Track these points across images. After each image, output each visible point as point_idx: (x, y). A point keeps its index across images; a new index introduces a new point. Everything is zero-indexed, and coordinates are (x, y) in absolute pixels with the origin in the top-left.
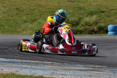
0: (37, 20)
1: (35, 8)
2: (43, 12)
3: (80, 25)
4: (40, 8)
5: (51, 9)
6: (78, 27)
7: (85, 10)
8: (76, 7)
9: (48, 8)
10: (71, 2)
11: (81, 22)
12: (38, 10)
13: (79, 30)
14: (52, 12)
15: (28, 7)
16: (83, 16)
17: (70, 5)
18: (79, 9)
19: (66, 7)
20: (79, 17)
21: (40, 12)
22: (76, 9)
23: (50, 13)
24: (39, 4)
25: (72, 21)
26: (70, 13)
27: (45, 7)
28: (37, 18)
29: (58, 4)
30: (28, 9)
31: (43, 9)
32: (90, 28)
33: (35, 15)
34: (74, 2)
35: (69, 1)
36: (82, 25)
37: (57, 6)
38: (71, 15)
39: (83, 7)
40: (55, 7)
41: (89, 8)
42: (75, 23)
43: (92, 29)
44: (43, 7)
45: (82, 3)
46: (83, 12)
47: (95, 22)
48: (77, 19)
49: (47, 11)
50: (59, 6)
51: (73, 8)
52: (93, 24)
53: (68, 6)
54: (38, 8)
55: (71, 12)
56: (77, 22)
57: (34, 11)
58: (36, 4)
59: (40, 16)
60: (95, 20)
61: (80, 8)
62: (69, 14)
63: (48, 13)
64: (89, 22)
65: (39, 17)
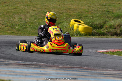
0: (62, 23)
1: (64, 12)
2: (70, 16)
3: (104, 28)
4: (69, 12)
5: (79, 12)
6: (102, 29)
7: (113, 13)
8: (105, 11)
9: (76, 11)
10: (102, 6)
11: (105, 25)
12: (66, 13)
13: (102, 33)
14: (80, 15)
15: (57, 10)
16: (110, 19)
17: (99, 9)
18: (107, 13)
19: (94, 10)
20: (104, 20)
21: (67, 16)
22: (104, 12)
23: (77, 16)
24: (69, 8)
25: (97, 24)
26: (97, 17)
27: (74, 11)
28: (63, 21)
29: (88, 8)
30: (57, 12)
31: (71, 13)
32: (113, 31)
33: (62, 18)
34: (105, 6)
35: (100, 5)
36: (106, 28)
37: (86, 10)
38: (97, 18)
39: (112, 10)
40: (84, 10)
41: (117, 12)
42: (99, 26)
43: (115, 31)
44: (72, 11)
45: (112, 7)
46: (110, 16)
47: (119, 24)
48: (102, 22)
49: (74, 15)
50: (88, 9)
51: (101, 12)
52: (117, 27)
53: (96, 10)
54: (67, 12)
55: (99, 15)
56: (102, 25)
57: (62, 14)
58: (66, 8)
59: (67, 19)
60: (119, 23)
61: (109, 11)
62: (95, 17)
63: (75, 16)
64: (114, 25)
65: (65, 21)
